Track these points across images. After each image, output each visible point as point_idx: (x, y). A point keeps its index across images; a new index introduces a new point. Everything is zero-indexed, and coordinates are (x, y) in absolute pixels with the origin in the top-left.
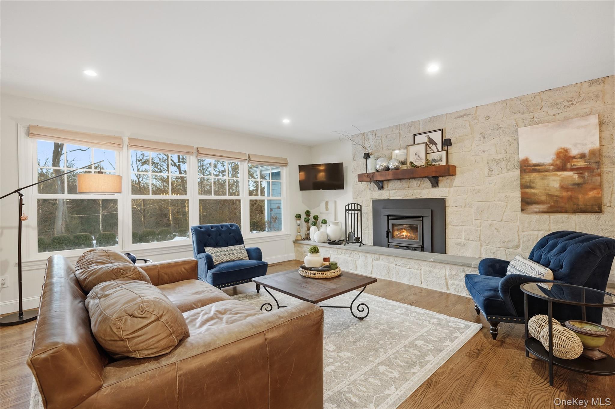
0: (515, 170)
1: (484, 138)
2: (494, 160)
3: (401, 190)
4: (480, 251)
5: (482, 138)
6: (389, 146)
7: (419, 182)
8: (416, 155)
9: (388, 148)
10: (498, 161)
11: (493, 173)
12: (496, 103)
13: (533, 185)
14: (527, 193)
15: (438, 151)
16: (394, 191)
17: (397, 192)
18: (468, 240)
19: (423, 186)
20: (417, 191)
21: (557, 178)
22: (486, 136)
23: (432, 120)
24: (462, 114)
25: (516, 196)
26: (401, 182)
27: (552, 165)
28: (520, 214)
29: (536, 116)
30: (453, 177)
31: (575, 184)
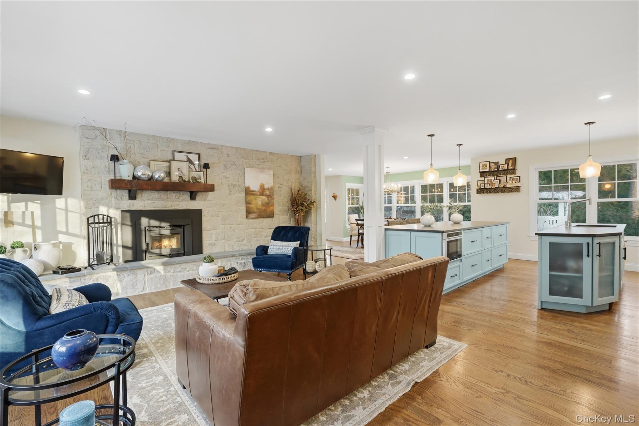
0: (242, 192)
1: (227, 168)
2: (232, 184)
3: (159, 201)
4: (225, 246)
5: (225, 168)
6: (143, 154)
7: (178, 195)
8: (179, 170)
9: (143, 156)
10: (234, 186)
11: (232, 193)
12: (232, 148)
13: (251, 202)
14: (249, 207)
15: (196, 171)
16: (150, 202)
17: (154, 202)
18: (217, 240)
19: (182, 198)
20: (176, 202)
21: (260, 199)
22: (228, 168)
23: (190, 143)
24: (213, 147)
25: (243, 208)
26: (159, 193)
27: (259, 192)
28: (245, 219)
29: (251, 162)
30: (207, 193)
31: (266, 203)
